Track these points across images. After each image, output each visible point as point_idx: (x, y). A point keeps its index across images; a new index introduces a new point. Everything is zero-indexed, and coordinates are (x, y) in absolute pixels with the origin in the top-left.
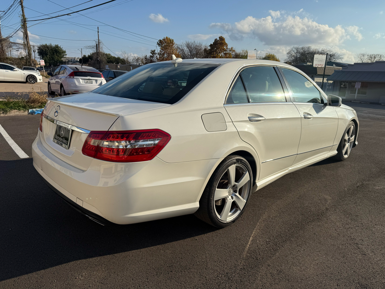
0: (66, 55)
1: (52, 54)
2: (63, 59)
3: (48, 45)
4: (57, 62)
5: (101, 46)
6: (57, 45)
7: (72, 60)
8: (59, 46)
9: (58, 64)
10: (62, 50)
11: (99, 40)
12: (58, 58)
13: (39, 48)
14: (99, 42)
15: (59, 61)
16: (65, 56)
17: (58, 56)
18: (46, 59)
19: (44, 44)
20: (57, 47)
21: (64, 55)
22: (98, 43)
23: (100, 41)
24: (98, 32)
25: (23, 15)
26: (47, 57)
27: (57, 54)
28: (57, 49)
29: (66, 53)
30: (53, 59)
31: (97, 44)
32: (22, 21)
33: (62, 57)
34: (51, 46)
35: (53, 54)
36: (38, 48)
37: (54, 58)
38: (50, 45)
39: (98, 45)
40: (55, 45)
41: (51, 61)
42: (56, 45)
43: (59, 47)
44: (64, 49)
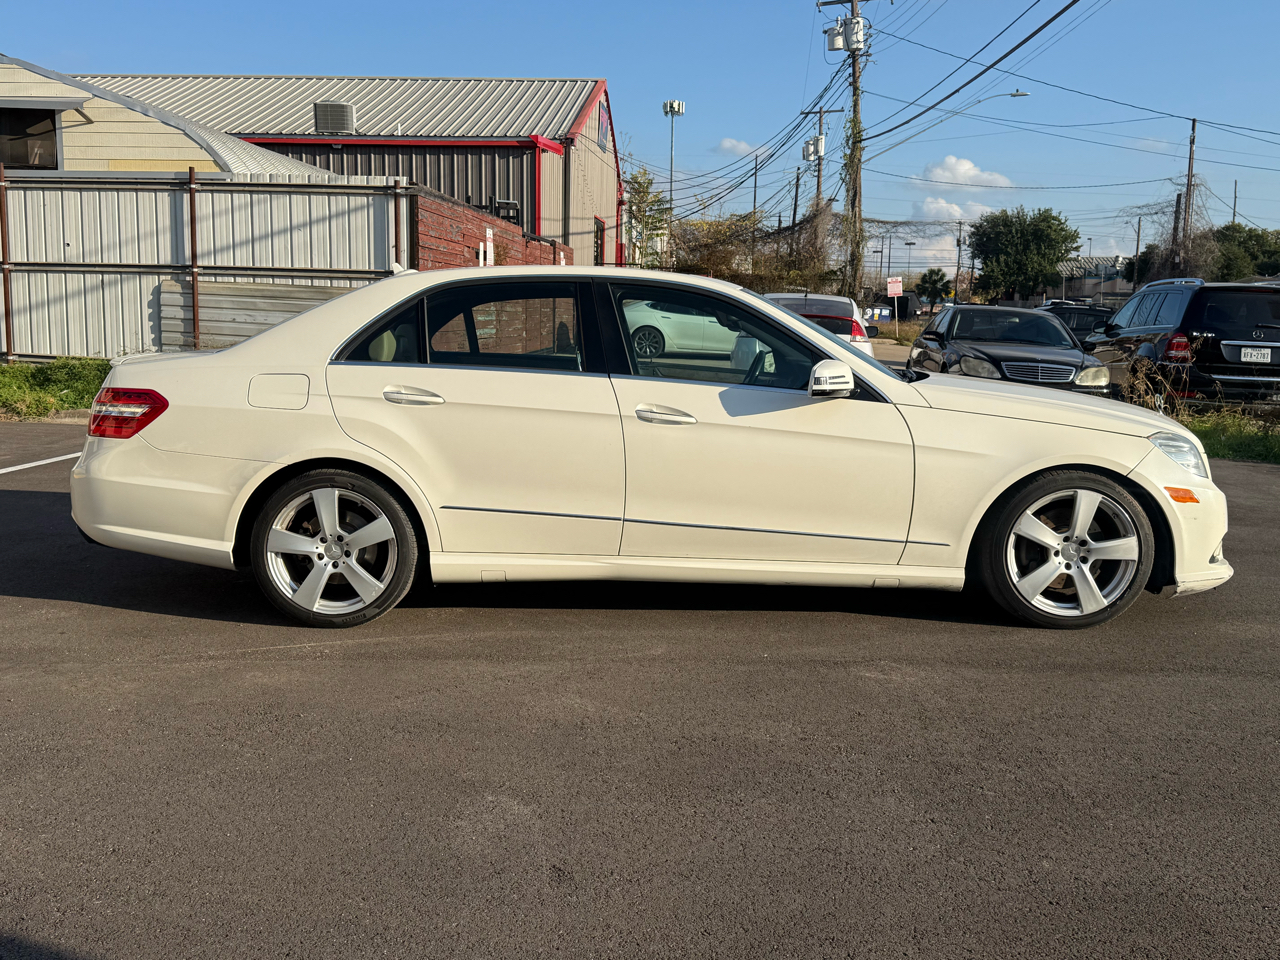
0: (1077, 249)
1: (1021, 248)
2: (1063, 269)
3: (1009, 213)
4: (1036, 280)
5: (1196, 200)
6: (1047, 211)
7: (1100, 268)
8: (1054, 213)
9: (1039, 289)
10: (1062, 230)
11: (1190, 175)
12: (1040, 265)
13: (977, 228)
14: (1189, 185)
15: (1045, 276)
16: (1073, 254)
17: (1044, 256)
18: (993, 271)
19: (996, 211)
20: (1045, 217)
21: (1068, 251)
22: (1185, 189)
23: (1198, 181)
24: (1192, 142)
25: (855, 121)
26: (998, 261)
27: (1039, 248)
28: (1043, 225)
29: (1080, 242)
30: (1021, 268)
31: (1179, 196)
32: (848, 140)
33: (1059, 260)
34: (1020, 217)
35: (1027, 247)
36: (973, 229)
37: (1025, 265)
38: (1018, 213)
39: (1183, 200)
40: (1036, 212)
41: (1013, 278)
42: (1043, 209)
43: (1055, 218)
44: (1071, 226)
